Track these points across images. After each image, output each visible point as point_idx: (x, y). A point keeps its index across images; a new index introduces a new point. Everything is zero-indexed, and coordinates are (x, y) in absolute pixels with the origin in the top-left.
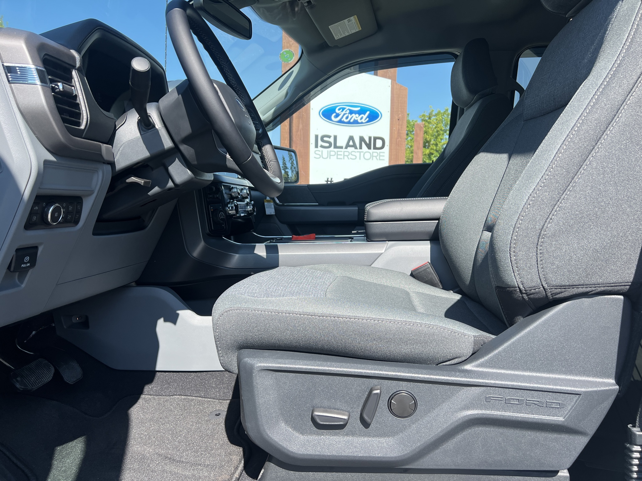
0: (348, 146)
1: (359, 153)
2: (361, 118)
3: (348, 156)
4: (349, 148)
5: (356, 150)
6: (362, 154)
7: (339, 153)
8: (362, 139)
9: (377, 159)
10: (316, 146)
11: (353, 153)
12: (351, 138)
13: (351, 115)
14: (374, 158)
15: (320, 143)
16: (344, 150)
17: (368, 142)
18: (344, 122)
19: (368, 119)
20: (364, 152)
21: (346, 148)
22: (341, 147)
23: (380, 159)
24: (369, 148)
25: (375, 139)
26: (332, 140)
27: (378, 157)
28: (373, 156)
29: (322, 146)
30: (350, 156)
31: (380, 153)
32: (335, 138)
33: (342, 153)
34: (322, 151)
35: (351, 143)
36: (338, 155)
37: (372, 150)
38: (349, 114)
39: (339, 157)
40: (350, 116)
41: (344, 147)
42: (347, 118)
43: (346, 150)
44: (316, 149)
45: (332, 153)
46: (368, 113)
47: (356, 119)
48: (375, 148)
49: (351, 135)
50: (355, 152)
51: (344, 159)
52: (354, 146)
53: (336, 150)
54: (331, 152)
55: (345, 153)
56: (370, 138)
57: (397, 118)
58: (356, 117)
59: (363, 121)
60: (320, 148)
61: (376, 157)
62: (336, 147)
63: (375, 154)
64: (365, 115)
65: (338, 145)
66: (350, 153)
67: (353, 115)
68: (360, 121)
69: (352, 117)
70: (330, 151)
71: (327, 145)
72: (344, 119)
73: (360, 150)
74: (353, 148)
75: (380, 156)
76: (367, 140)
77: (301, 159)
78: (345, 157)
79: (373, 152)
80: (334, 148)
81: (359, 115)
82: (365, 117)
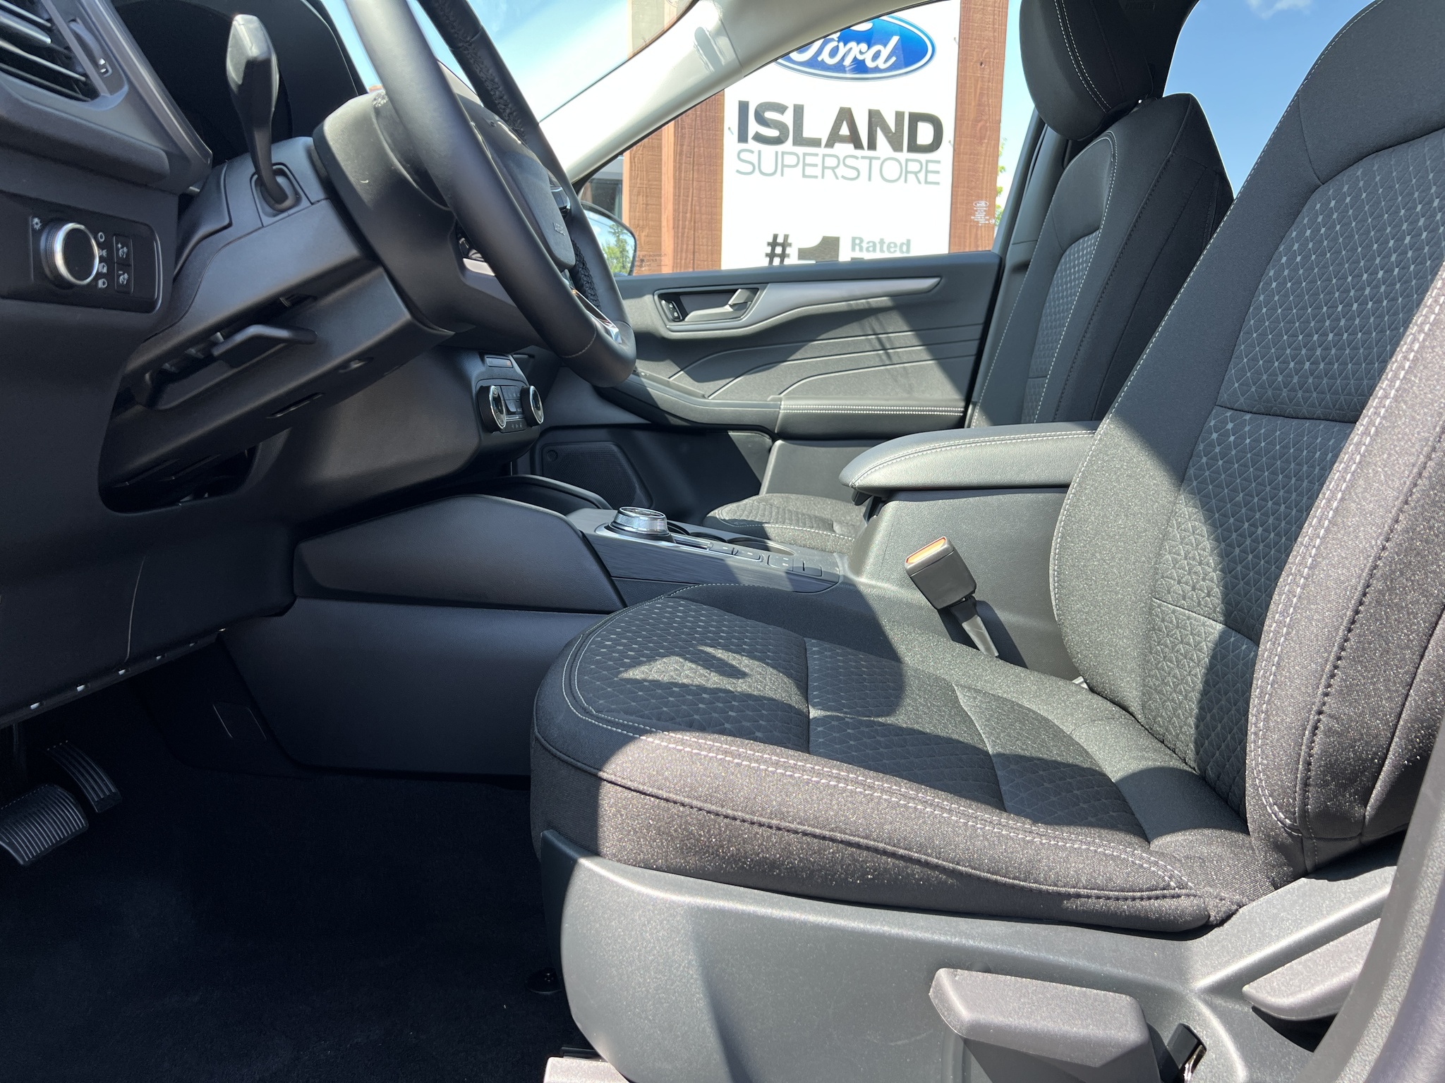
0: (834, 138)
1: (867, 161)
2: (876, 56)
3: (836, 170)
4: (837, 145)
5: (859, 153)
7: (809, 160)
8: (875, 118)
9: (920, 182)
10: (743, 137)
11: (849, 162)
12: (846, 115)
13: (845, 45)
14: (911, 177)
15: (754, 127)
16: (822, 150)
17: (893, 128)
18: (824, 66)
19: (894, 59)
20: (882, 160)
21: (830, 144)
22: (815, 143)
23: (926, 182)
24: (896, 146)
25: (916, 118)
26: (788, 118)
27: (922, 176)
28: (907, 172)
29: (759, 138)
30: (842, 171)
31: (928, 162)
32: (799, 111)
33: (818, 160)
34: (760, 152)
35: (845, 131)
36: (805, 165)
37: (904, 155)
38: (839, 42)
39: (809, 171)
40: (842, 50)
41: (824, 143)
42: (834, 53)
43: (829, 151)
44: (743, 146)
45: (790, 160)
46: (895, 39)
47: (860, 57)
48: (914, 147)
49: (846, 105)
50: (857, 158)
51: (823, 177)
52: (855, 140)
53: (801, 150)
54: (785, 156)
55: (826, 158)
56: (899, 116)
57: (976, 57)
58: (861, 53)
59: (880, 63)
60: (752, 144)
61: (916, 173)
62: (800, 141)
63: (913, 167)
64: (885, 46)
65: (808, 133)
66: (842, 161)
67: (852, 44)
68: (870, 64)
69: (851, 49)
70: (783, 153)
71: (773, 133)
72: (825, 56)
73: (871, 153)
74: (851, 146)
75: (927, 172)
76: (891, 123)
77: (696, 176)
78: (826, 171)
79: (907, 160)
80: (795, 143)
81: (869, 47)
82: (886, 52)
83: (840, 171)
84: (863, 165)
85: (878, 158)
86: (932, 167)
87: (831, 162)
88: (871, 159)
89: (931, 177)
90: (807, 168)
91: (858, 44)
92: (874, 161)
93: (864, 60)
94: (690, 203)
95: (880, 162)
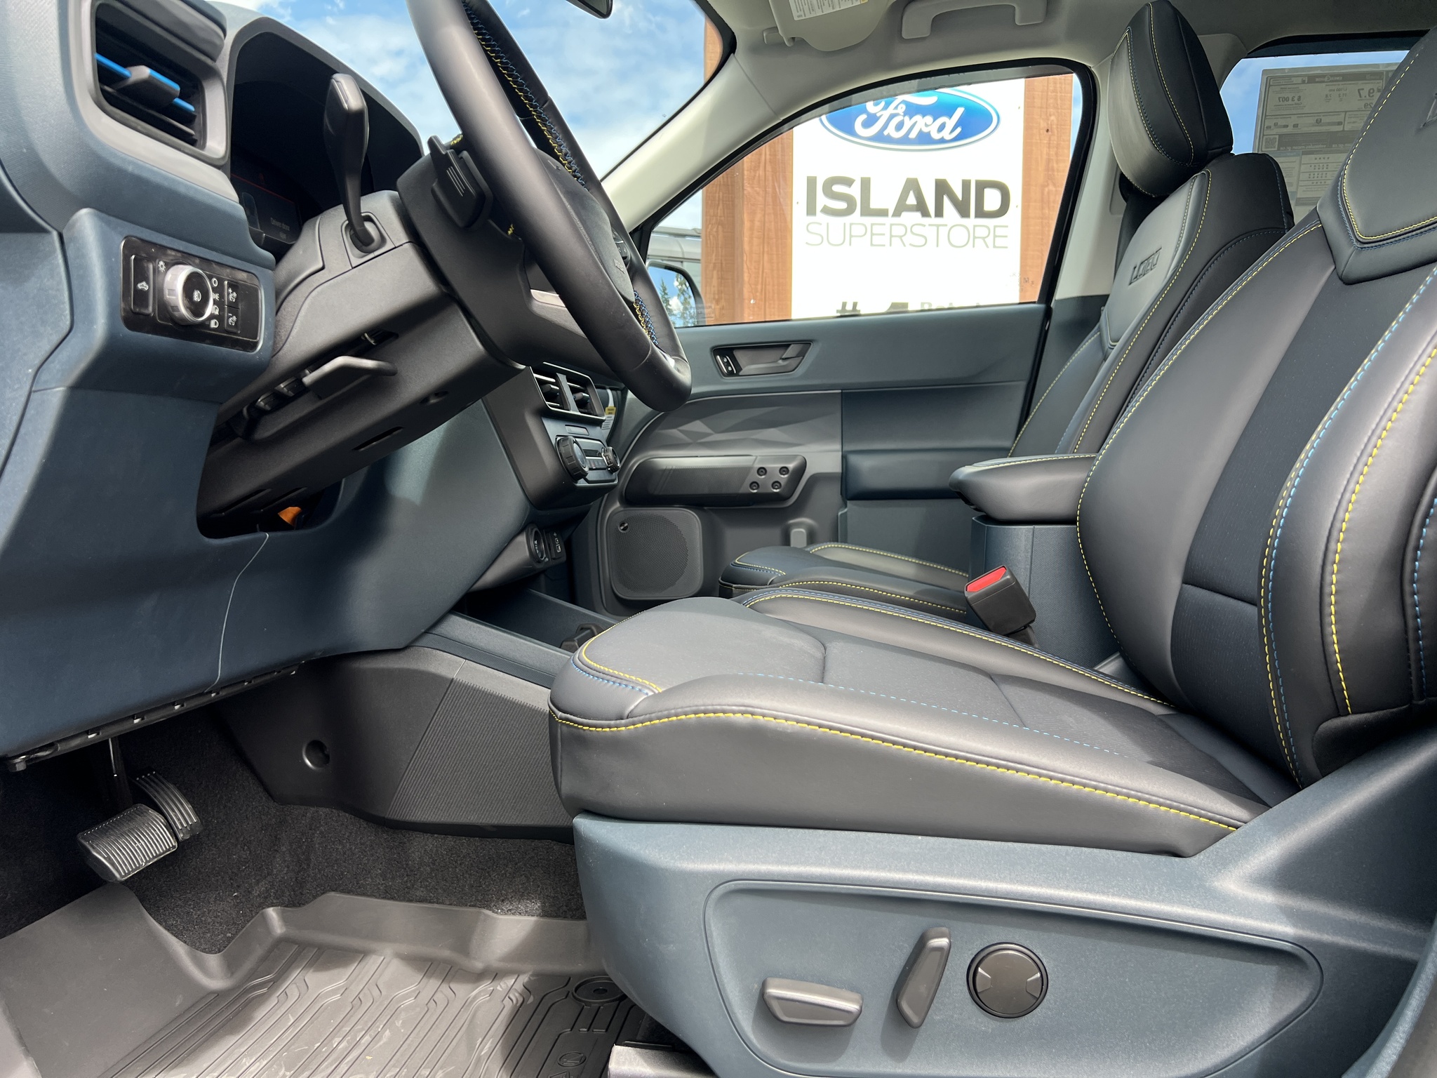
0: (901, 208)
1: (934, 228)
2: (941, 128)
3: (903, 238)
4: (904, 214)
5: (926, 220)
6: (943, 231)
7: (876, 229)
8: (942, 188)
9: (988, 247)
10: (811, 210)
11: (916, 229)
12: (912, 185)
13: (910, 118)
14: (979, 242)
15: (822, 200)
16: (890, 220)
17: (960, 196)
18: (889, 140)
19: (959, 130)
20: (949, 225)
21: (897, 213)
22: (883, 213)
23: (995, 247)
24: (963, 210)
25: (982, 186)
26: (855, 191)
27: (990, 240)
28: (975, 238)
29: (827, 211)
30: (909, 238)
31: (995, 227)
32: (866, 183)
33: (886, 230)
34: (828, 224)
35: (912, 200)
36: (872, 234)
37: (972, 220)
38: (904, 116)
39: (876, 240)
40: (908, 123)
41: (891, 212)
42: (899, 126)
43: (896, 220)
44: (811, 219)
45: (858, 230)
46: (960, 112)
47: (925, 130)
48: (981, 213)
49: (912, 176)
50: (924, 226)
51: (891, 245)
52: (921, 208)
53: (869, 220)
54: (853, 227)
55: (894, 227)
56: (966, 185)
57: (1043, 125)
58: (926, 125)
59: (946, 134)
60: (820, 216)
61: (984, 238)
62: (867, 211)
63: (981, 232)
64: (950, 117)
65: (875, 204)
66: (909, 229)
67: (918, 118)
68: (936, 136)
69: (916, 123)
70: (851, 224)
71: (842, 205)
72: (891, 131)
73: (939, 221)
74: (918, 214)
75: (995, 236)
76: (959, 194)
77: (766, 249)
78: (893, 239)
79: (975, 226)
80: (862, 214)
81: (934, 121)
82: (951, 122)
83: (907, 239)
84: (930, 233)
85: (946, 225)
86: (999, 231)
87: (898, 231)
88: (938, 226)
89: (999, 242)
90: (874, 237)
91: (924, 117)
92: (940, 228)
93: (929, 132)
94: (760, 276)
95: (947, 229)
